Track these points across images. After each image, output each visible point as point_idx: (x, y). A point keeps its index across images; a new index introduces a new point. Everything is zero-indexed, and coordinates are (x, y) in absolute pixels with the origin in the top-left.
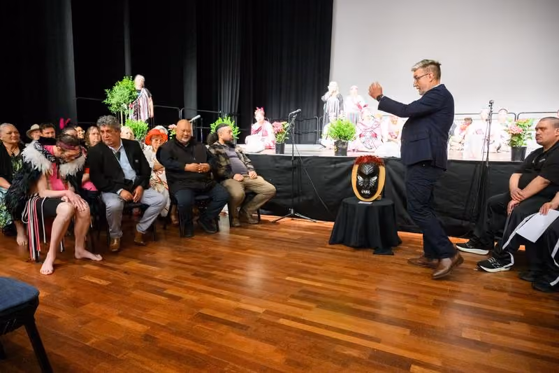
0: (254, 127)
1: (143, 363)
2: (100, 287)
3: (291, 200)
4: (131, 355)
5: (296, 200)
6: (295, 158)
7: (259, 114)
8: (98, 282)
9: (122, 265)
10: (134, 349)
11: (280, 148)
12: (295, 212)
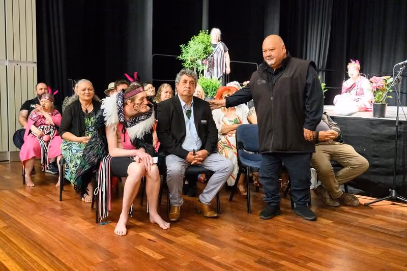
0: (346, 84)
2: (154, 260)
3: (392, 178)
5: (400, 179)
6: (401, 123)
7: (353, 68)
8: (151, 255)
9: (179, 238)
11: (379, 109)
12: (398, 193)
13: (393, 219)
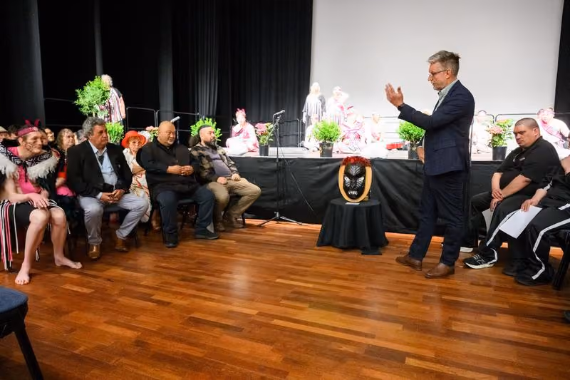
0: (235, 129)
1: (136, 367)
2: (83, 295)
3: (276, 203)
4: (123, 360)
5: (281, 203)
6: (280, 160)
7: (240, 115)
8: (80, 290)
9: (105, 273)
10: (126, 355)
11: (264, 150)
12: (281, 215)
13: (278, 234)
